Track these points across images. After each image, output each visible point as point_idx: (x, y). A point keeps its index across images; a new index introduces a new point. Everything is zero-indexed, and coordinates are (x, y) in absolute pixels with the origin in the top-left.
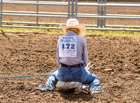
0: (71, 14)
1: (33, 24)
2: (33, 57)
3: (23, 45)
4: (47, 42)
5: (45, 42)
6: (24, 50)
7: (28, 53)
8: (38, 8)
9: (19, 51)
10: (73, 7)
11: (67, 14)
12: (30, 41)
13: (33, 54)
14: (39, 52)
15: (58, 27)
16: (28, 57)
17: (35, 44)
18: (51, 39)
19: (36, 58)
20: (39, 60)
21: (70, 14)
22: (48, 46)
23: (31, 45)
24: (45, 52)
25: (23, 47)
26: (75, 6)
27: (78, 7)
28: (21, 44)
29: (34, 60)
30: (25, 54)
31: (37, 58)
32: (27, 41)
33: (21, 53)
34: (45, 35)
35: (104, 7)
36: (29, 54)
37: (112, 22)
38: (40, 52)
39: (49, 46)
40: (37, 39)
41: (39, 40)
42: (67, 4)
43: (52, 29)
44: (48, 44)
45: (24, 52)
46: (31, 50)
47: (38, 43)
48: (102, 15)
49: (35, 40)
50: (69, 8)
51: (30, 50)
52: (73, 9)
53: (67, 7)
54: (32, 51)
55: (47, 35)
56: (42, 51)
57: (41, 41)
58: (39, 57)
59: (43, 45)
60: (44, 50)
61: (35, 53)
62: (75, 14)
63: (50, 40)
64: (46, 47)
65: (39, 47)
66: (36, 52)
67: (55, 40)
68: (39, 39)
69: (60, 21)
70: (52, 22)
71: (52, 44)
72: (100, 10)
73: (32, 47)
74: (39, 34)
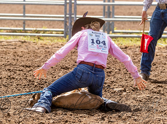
0: (69, 16)
1: (18, 30)
2: (19, 74)
3: (6, 59)
4: (38, 54)
5: (34, 54)
6: (7, 65)
7: (12, 68)
8: (24, 8)
9: (2, 65)
10: (71, 7)
11: (64, 16)
12: (15, 52)
13: (19, 70)
14: (27, 66)
15: (51, 33)
16: (14, 74)
17: (22, 56)
18: (43, 50)
19: (23, 75)
20: (27, 78)
21: (67, 16)
22: (38, 59)
23: (16, 58)
24: (35, 67)
25: (6, 61)
26: (73, 5)
27: (77, 6)
28: (3, 57)
29: (21, 77)
30: (9, 70)
31: (25, 75)
32: (11, 53)
33: (4, 69)
34: (34, 45)
35: (111, 7)
36: (14, 70)
37: (122, 26)
38: (29, 67)
39: (40, 59)
40: (25, 50)
41: (27, 52)
42: (64, 3)
43: (43, 36)
44: (39, 56)
45: (8, 67)
46: (17, 64)
47: (26, 56)
48: (109, 17)
49: (22, 52)
50: (66, 9)
51: (15, 65)
52: (71, 10)
53: (63, 7)
54: (19, 66)
55: (37, 45)
56: (31, 66)
57: (29, 52)
58: (27, 73)
59: (33, 57)
60: (33, 64)
61: (22, 68)
62: (74, 16)
63: (41, 51)
64: (36, 61)
65: (27, 60)
66: (23, 66)
67: (48, 51)
68: (27, 50)
69: (53, 26)
70: (44, 27)
71: (45, 56)
72: (106, 10)
73: (17, 60)
74: (27, 43)
